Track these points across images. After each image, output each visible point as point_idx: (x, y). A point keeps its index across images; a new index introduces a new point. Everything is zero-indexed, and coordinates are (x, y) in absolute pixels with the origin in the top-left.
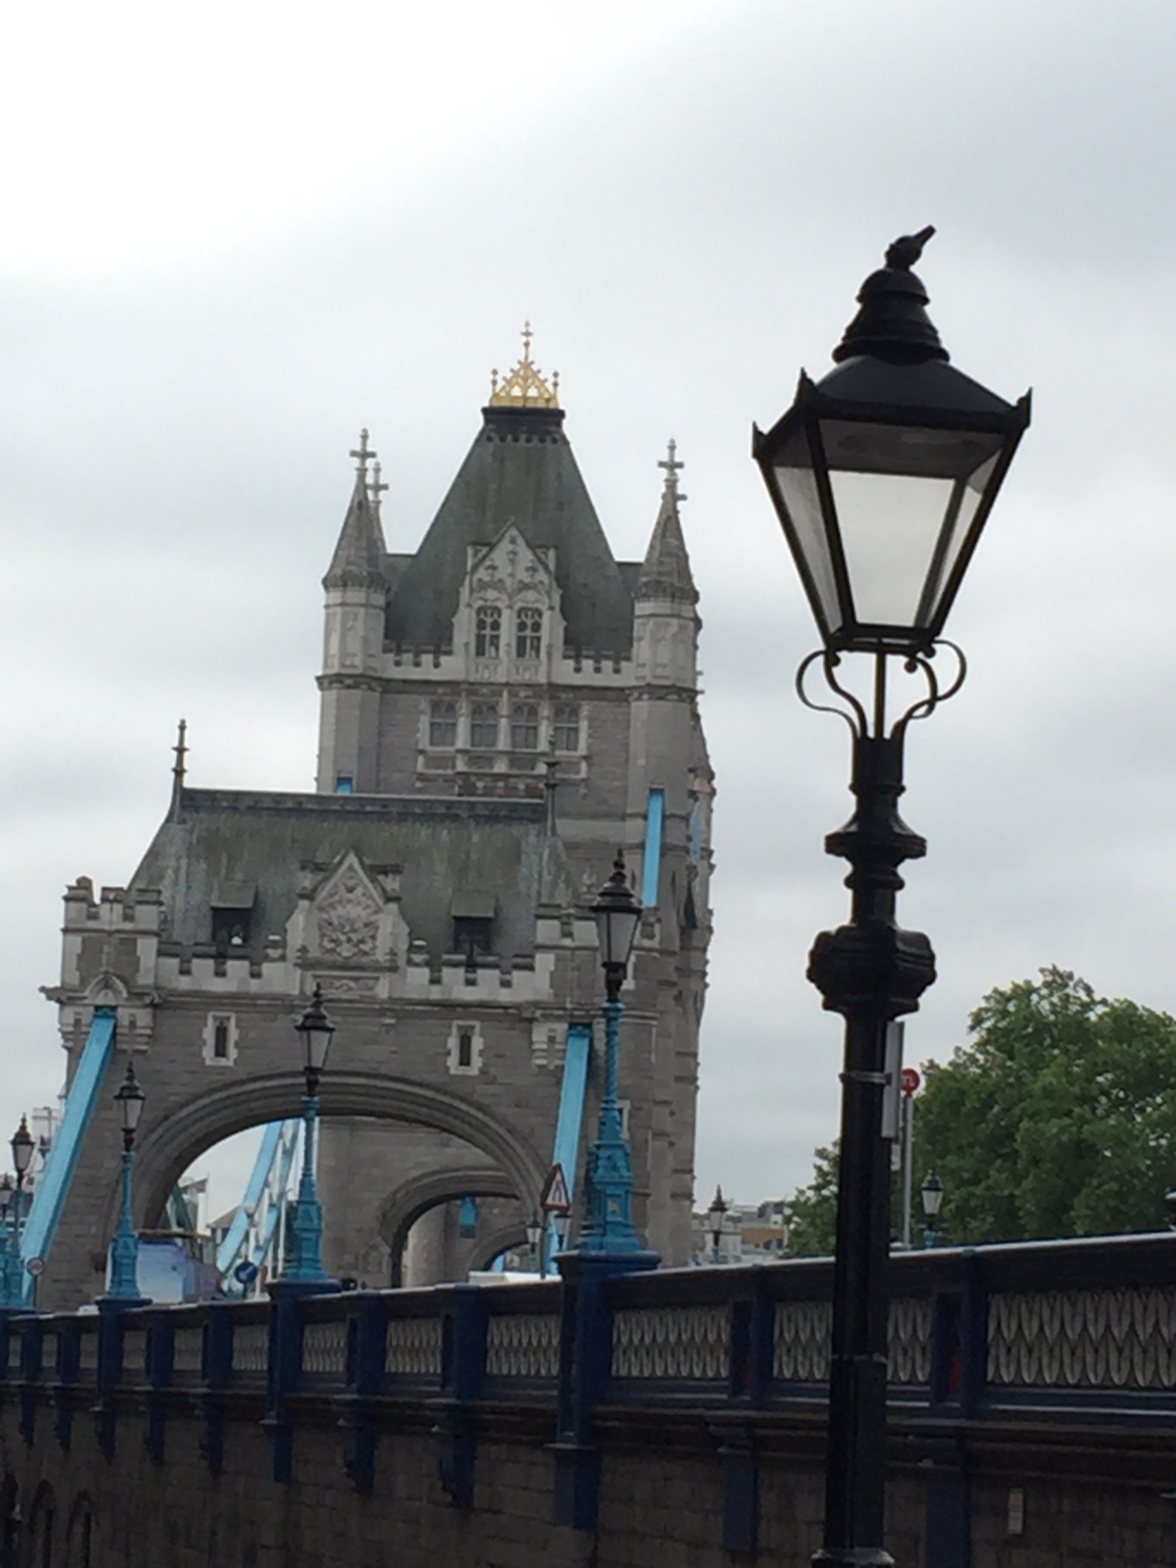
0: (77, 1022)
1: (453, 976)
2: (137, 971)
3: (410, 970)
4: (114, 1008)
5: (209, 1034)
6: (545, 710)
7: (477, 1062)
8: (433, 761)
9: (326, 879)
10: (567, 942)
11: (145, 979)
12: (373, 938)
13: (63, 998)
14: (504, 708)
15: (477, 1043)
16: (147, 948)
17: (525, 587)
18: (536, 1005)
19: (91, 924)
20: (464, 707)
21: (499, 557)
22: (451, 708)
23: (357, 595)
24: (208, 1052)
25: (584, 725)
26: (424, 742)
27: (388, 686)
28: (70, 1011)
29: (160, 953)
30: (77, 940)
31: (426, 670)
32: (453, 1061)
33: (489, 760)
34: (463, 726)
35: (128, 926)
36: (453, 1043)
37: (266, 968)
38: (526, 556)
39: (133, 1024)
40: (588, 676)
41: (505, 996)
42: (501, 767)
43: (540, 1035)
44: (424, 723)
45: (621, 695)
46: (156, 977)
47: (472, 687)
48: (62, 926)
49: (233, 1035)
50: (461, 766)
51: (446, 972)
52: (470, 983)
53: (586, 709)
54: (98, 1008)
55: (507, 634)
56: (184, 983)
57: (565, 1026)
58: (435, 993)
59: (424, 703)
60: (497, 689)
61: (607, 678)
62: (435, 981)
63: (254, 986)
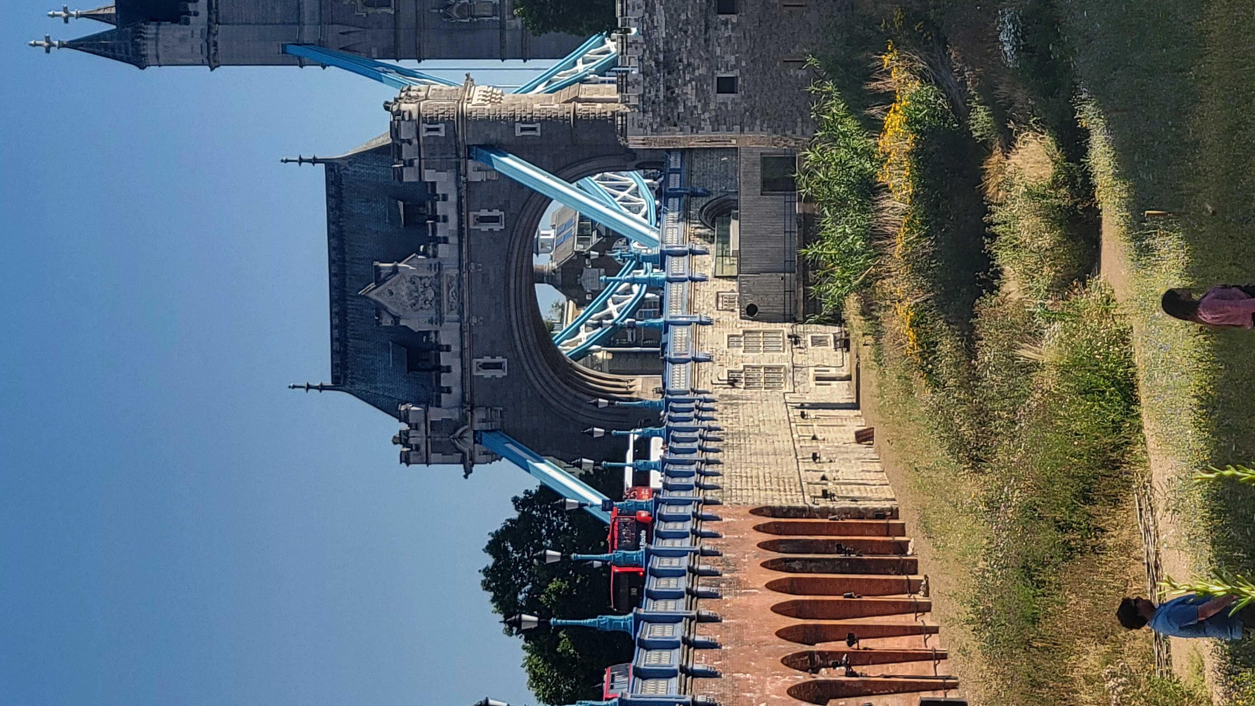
0: (485, 453)
1: (442, 229)
2: (451, 420)
3: (440, 255)
4: (475, 432)
5: (488, 374)
7: (496, 213)
9: (386, 309)
10: (416, 162)
11: (455, 415)
12: (421, 278)
13: (471, 462)
15: (484, 213)
16: (436, 415)
18: (457, 180)
19: (423, 448)
24: (499, 374)
28: (477, 458)
29: (439, 406)
30: (433, 457)
32: (496, 227)
35: (423, 427)
36: (485, 228)
37: (443, 342)
39: (484, 421)
41: (453, 198)
46: (453, 408)
48: (425, 465)
49: (487, 359)
51: (440, 234)
52: (445, 219)
54: (475, 442)
56: (456, 390)
57: (470, 162)
58: (453, 240)
62: (445, 240)
63: (455, 349)
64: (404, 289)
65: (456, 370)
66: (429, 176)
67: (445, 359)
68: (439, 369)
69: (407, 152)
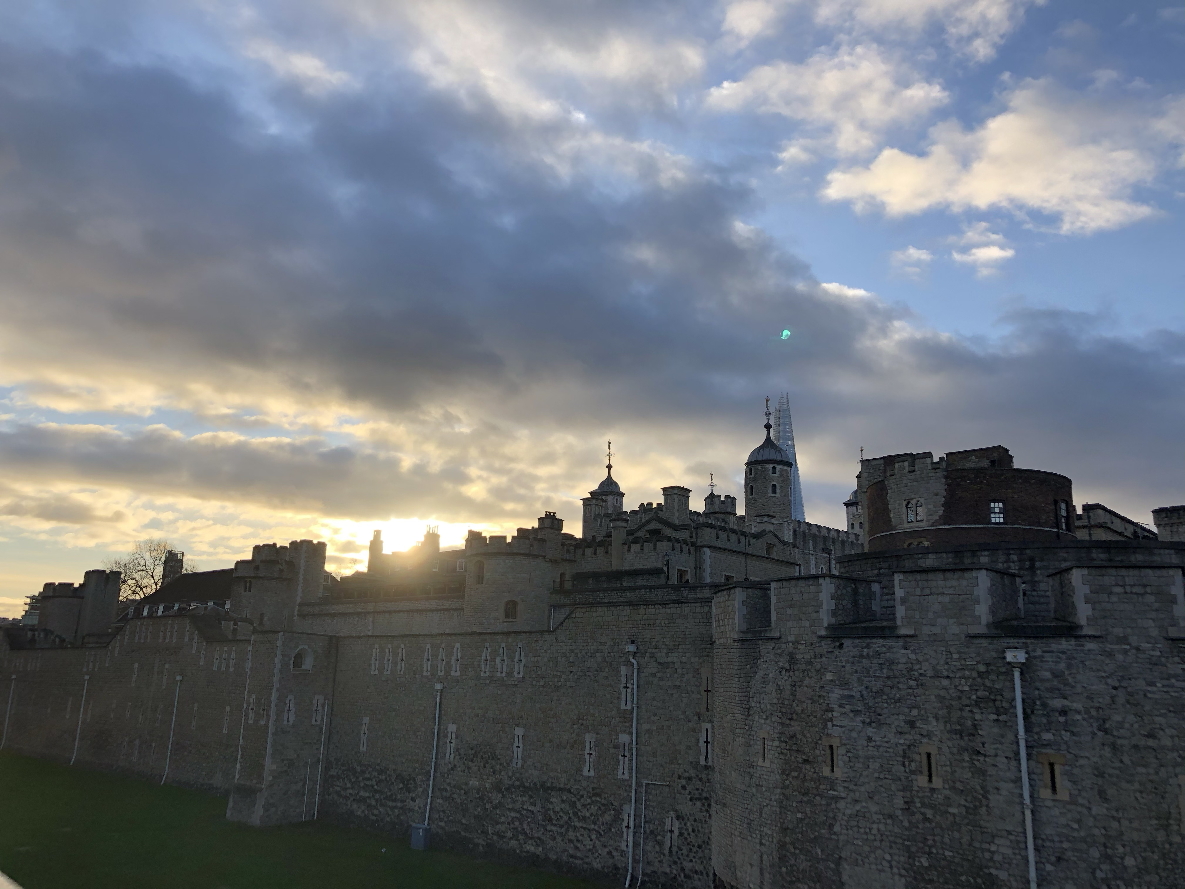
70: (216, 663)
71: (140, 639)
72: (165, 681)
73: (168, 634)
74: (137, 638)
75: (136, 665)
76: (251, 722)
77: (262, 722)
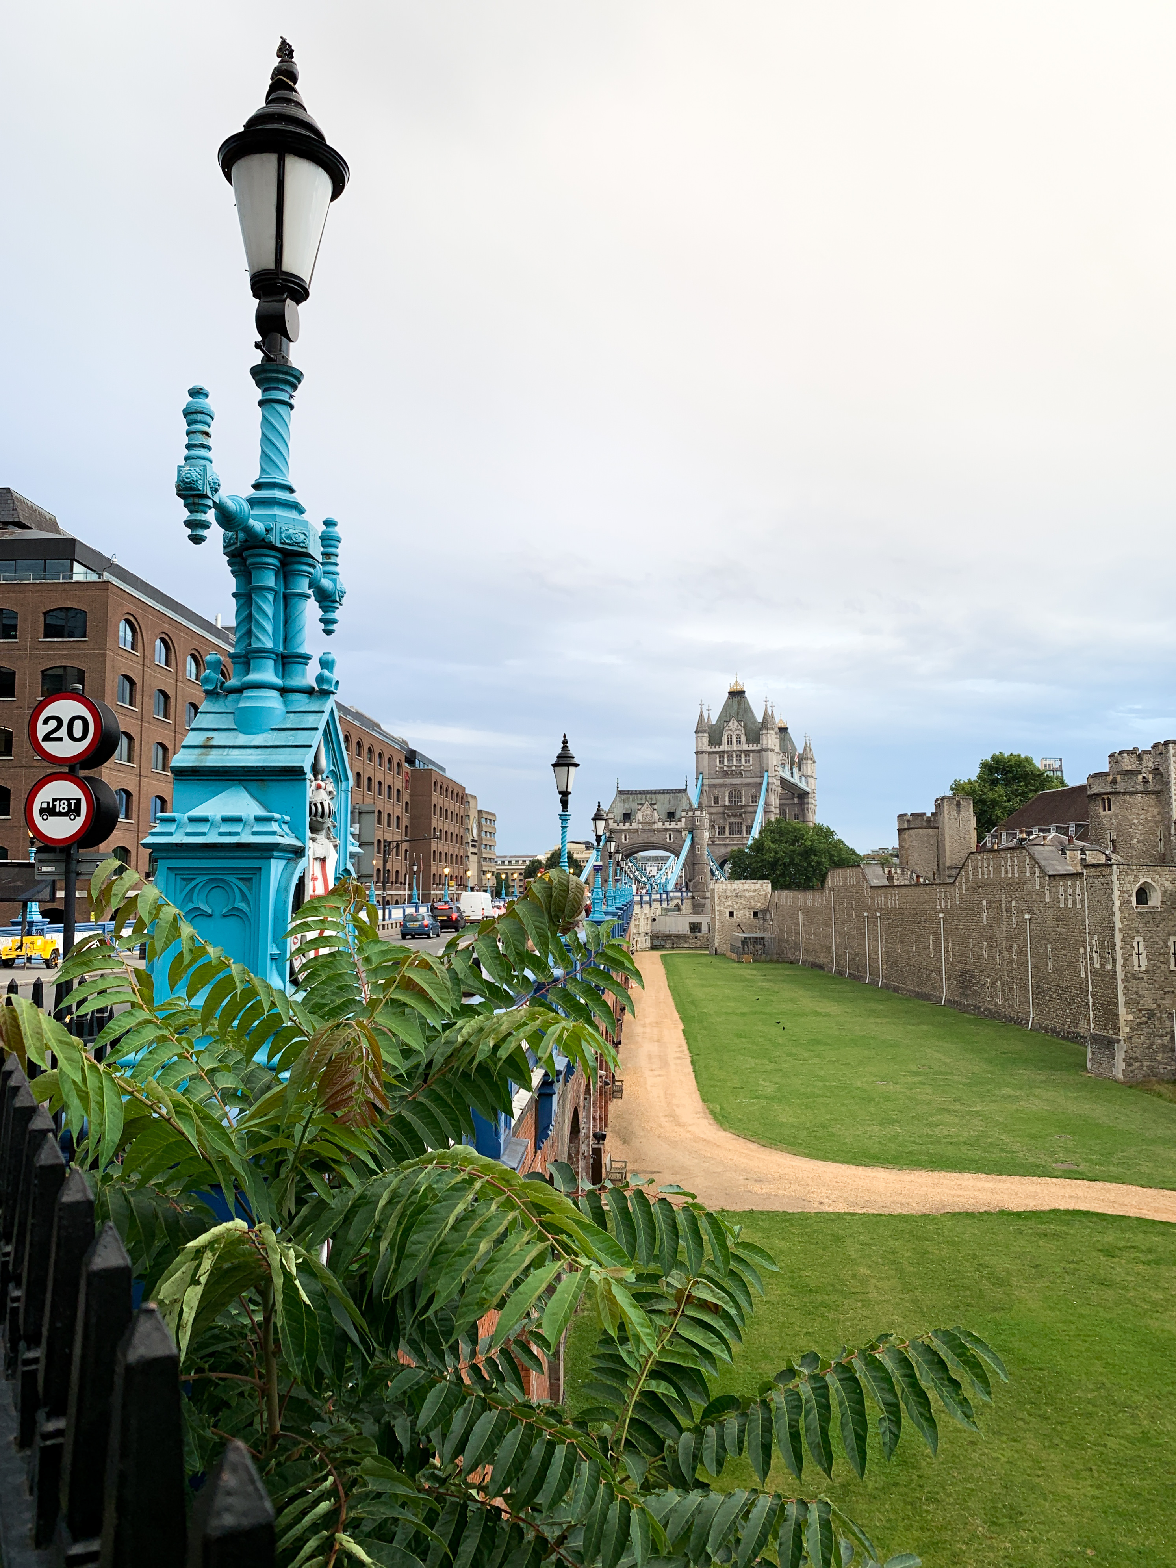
1: (667, 824)
3: (659, 823)
5: (623, 837)
6: (743, 755)
8: (720, 768)
9: (642, 807)
14: (734, 755)
17: (736, 730)
18: (682, 829)
20: (726, 756)
21: (731, 724)
22: (723, 757)
23: (700, 735)
24: (623, 841)
25: (751, 759)
26: (718, 764)
27: (710, 753)
31: (717, 749)
32: (668, 840)
33: (731, 767)
34: (726, 760)
36: (668, 836)
37: (632, 824)
38: (736, 723)
40: (751, 748)
41: (677, 827)
42: (734, 768)
43: (683, 834)
44: (718, 760)
45: (759, 751)
47: (727, 752)
49: (627, 836)
50: (725, 768)
52: (670, 825)
53: (751, 754)
55: (734, 740)
58: (664, 827)
59: (717, 756)
60: (732, 752)
61: (755, 748)
63: (631, 827)
64: (649, 813)
65: (624, 828)
66: (683, 820)
67: (627, 824)
68: (625, 822)
69: (690, 813)
70: (1062, 898)
71: (983, 874)
72: (1014, 920)
73: (1009, 868)
74: (980, 873)
75: (984, 903)
76: (1097, 966)
77: (1109, 967)
